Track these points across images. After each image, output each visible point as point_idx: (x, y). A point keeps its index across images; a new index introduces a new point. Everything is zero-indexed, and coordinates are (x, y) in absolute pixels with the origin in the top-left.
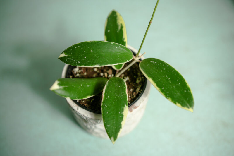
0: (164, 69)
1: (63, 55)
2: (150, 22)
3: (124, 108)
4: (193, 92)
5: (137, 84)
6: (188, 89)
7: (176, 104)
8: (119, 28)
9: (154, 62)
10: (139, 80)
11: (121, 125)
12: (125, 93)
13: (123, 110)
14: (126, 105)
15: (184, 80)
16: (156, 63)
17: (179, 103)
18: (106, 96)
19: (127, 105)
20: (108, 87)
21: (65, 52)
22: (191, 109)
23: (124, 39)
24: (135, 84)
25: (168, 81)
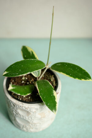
0: (66, 66)
1: (6, 73)
4: (87, 71)
6: (84, 71)
7: (81, 80)
8: (31, 53)
10: (52, 79)
11: (56, 102)
12: (50, 84)
13: (53, 94)
14: (53, 91)
15: (80, 67)
16: (60, 64)
17: (83, 79)
18: (40, 89)
20: (38, 85)
21: (6, 70)
22: (90, 80)
25: (71, 70)
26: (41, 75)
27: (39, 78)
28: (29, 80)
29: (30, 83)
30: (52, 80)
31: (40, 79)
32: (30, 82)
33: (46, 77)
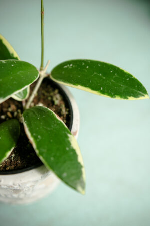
0: (88, 67)
2: (42, 13)
3: (70, 139)
5: (57, 106)
6: (130, 76)
7: (128, 99)
9: (68, 65)
10: (57, 99)
11: (79, 164)
12: (58, 120)
13: (69, 143)
14: (69, 135)
15: (119, 68)
16: (72, 65)
17: (130, 96)
18: (36, 138)
19: (71, 134)
20: (29, 125)
22: (146, 97)
23: (13, 54)
24: (55, 107)
25: (101, 78)
26: (31, 95)
27: (27, 101)
28: (5, 110)
29: (7, 116)
30: (57, 102)
31: (29, 104)
32: (9, 114)
33: (42, 97)
